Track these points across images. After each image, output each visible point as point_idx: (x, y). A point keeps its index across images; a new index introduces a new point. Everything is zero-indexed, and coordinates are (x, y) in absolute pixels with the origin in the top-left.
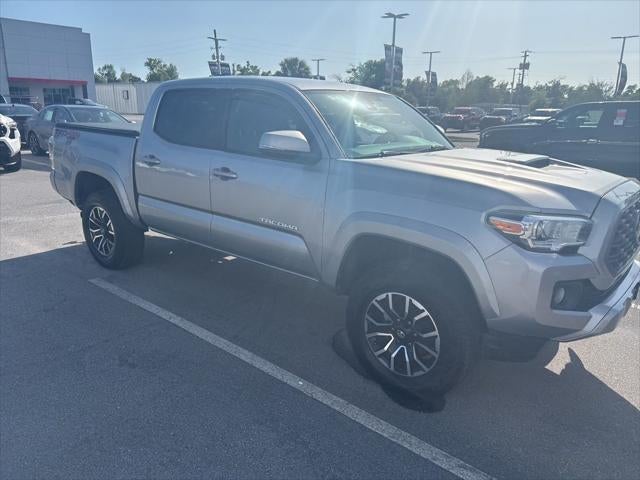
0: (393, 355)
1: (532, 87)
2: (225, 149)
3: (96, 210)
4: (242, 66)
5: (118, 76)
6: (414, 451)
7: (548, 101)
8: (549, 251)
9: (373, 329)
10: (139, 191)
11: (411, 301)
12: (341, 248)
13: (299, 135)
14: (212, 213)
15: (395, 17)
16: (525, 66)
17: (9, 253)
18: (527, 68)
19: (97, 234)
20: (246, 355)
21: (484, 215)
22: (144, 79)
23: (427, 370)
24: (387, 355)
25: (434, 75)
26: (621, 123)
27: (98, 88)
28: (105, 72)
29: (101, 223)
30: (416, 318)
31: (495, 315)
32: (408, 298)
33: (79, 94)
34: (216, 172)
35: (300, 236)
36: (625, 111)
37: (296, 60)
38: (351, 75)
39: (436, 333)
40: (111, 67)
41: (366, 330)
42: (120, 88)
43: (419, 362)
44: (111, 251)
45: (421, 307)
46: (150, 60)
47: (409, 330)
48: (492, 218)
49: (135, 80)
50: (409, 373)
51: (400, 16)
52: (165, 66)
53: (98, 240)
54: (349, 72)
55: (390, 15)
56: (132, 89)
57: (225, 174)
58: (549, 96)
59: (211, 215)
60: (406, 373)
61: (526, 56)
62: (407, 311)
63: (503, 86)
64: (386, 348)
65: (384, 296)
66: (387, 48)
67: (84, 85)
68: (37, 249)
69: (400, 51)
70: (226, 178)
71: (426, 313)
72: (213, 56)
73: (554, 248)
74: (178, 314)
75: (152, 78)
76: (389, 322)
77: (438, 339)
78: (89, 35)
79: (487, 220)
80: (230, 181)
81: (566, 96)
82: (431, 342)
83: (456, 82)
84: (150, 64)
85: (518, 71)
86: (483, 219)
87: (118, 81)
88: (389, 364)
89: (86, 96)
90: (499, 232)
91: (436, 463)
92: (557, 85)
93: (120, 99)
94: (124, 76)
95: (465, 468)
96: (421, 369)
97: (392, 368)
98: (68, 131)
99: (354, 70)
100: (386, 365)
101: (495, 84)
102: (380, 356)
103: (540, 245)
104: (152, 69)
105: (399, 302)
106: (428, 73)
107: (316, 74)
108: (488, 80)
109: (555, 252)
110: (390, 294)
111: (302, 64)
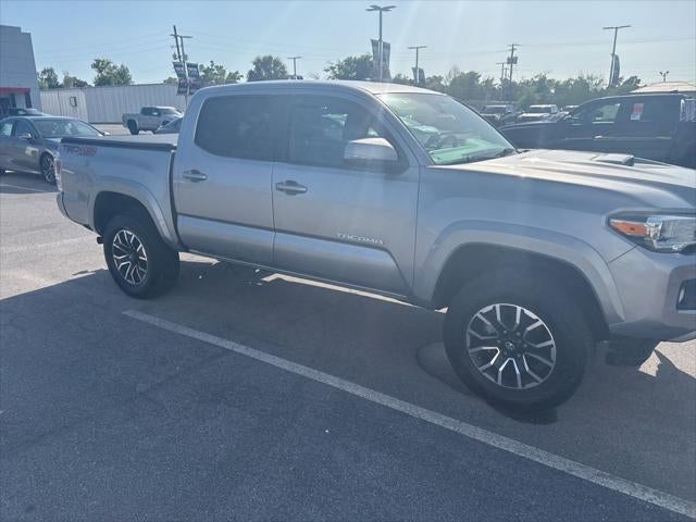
0: (501, 369)
1: (518, 82)
2: (288, 160)
3: (122, 235)
4: (206, 67)
5: (61, 81)
6: (546, 463)
7: (537, 96)
8: (670, 251)
9: (476, 342)
10: (178, 210)
11: (522, 311)
12: (438, 264)
13: (383, 142)
14: (275, 230)
15: (381, 10)
16: (512, 61)
17: (15, 288)
18: (516, 63)
19: (123, 260)
20: (332, 381)
21: (604, 218)
22: (91, 82)
23: (541, 381)
24: (493, 370)
25: (421, 71)
26: (638, 117)
27: (43, 95)
28: (45, 77)
29: (130, 248)
30: (529, 328)
31: (620, 319)
32: (519, 309)
33: (21, 103)
34: (281, 187)
35: (385, 250)
36: (642, 105)
37: (270, 58)
38: (329, 73)
39: (552, 342)
40: (51, 71)
41: (468, 344)
42: (66, 95)
43: (531, 373)
44: (143, 279)
45: (534, 317)
46: (98, 61)
47: (520, 341)
48: (612, 220)
49: (81, 85)
50: (520, 387)
51: (386, 9)
52: (115, 67)
53: (125, 267)
54: (327, 71)
55: (376, 8)
56: (81, 95)
57: (291, 188)
58: (538, 91)
59: (274, 233)
60: (517, 386)
61: (513, 50)
62: (518, 321)
63: (489, 82)
64: (492, 362)
65: (490, 308)
66: (374, 43)
67: (27, 93)
68: (44, 282)
69: (387, 47)
70: (294, 193)
71: (541, 322)
72: (174, 56)
73: (675, 248)
74: (242, 343)
75: (101, 82)
76: (495, 334)
77: (554, 350)
78: (29, 34)
79: (608, 223)
80: (299, 195)
81: (553, 91)
82: (546, 352)
83: (440, 78)
84: (98, 65)
85: (506, 66)
86: (603, 223)
87: (61, 87)
88: (496, 379)
89: (29, 105)
90: (623, 234)
91: (573, 473)
92: (543, 79)
93: (67, 106)
94: (67, 80)
95: (604, 476)
96: (532, 379)
97: (500, 383)
98: (81, 146)
99: (332, 68)
100: (493, 380)
101: (481, 80)
102: (484, 371)
103: (663, 245)
104: (101, 71)
105: (509, 314)
106: (415, 70)
107: (292, 73)
108: (473, 76)
109: (677, 252)
110: (498, 306)
111: (277, 63)
